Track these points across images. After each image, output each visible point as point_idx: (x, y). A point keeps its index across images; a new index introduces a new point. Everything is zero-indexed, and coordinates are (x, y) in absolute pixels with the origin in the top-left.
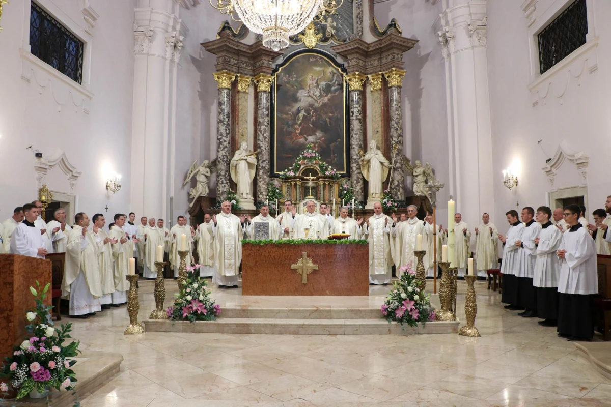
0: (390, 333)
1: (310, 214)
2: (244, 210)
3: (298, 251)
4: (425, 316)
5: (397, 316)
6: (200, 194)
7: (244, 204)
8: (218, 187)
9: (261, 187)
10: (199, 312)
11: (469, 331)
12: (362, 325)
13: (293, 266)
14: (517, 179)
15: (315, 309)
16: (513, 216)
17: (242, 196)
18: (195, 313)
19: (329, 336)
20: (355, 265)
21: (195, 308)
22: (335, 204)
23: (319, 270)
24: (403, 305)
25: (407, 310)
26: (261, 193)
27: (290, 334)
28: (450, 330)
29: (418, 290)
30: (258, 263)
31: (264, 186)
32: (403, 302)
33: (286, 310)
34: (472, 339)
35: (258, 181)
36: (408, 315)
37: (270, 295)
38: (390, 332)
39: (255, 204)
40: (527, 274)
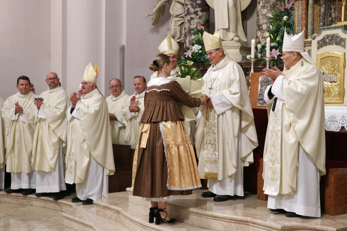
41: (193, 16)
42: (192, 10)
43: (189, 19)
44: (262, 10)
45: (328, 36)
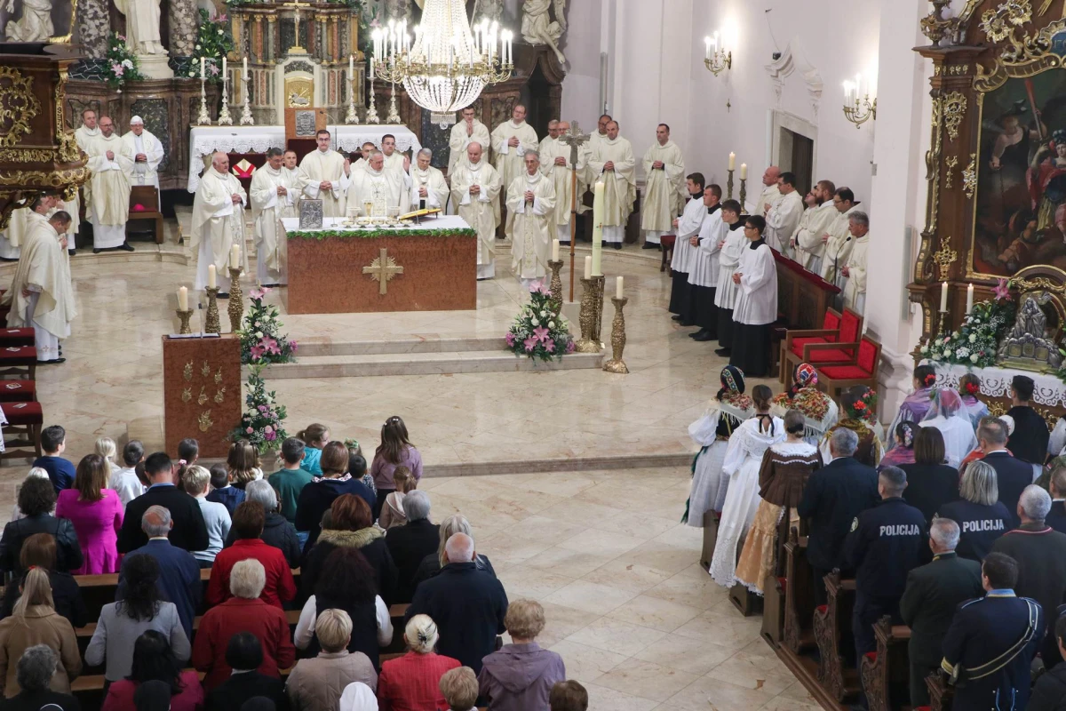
0: (518, 370)
1: (374, 172)
2: (151, 81)
3: (373, 248)
4: (562, 348)
5: (527, 347)
6: (36, 39)
7: (149, 66)
8: (83, 26)
9: (182, 22)
10: (274, 353)
11: (616, 367)
12: (483, 360)
13: (366, 269)
14: (730, 56)
15: (419, 340)
16: (695, 183)
17: (141, 46)
18: (269, 355)
19: (443, 376)
20: (456, 266)
21: (267, 348)
22: (354, 65)
23: (404, 275)
24: (534, 334)
25: (539, 340)
26: (181, 36)
27: (393, 375)
28: (593, 365)
29: (553, 315)
30: (312, 266)
31: (189, 20)
32: (535, 331)
33: (383, 343)
34: (618, 375)
35: (173, 8)
36: (541, 347)
37: (331, 313)
38: (517, 368)
39: (171, 64)
40: (704, 281)
41: (103, 21)
42: (101, 14)
43: (98, 24)
44: (185, 19)
45: (295, 63)
